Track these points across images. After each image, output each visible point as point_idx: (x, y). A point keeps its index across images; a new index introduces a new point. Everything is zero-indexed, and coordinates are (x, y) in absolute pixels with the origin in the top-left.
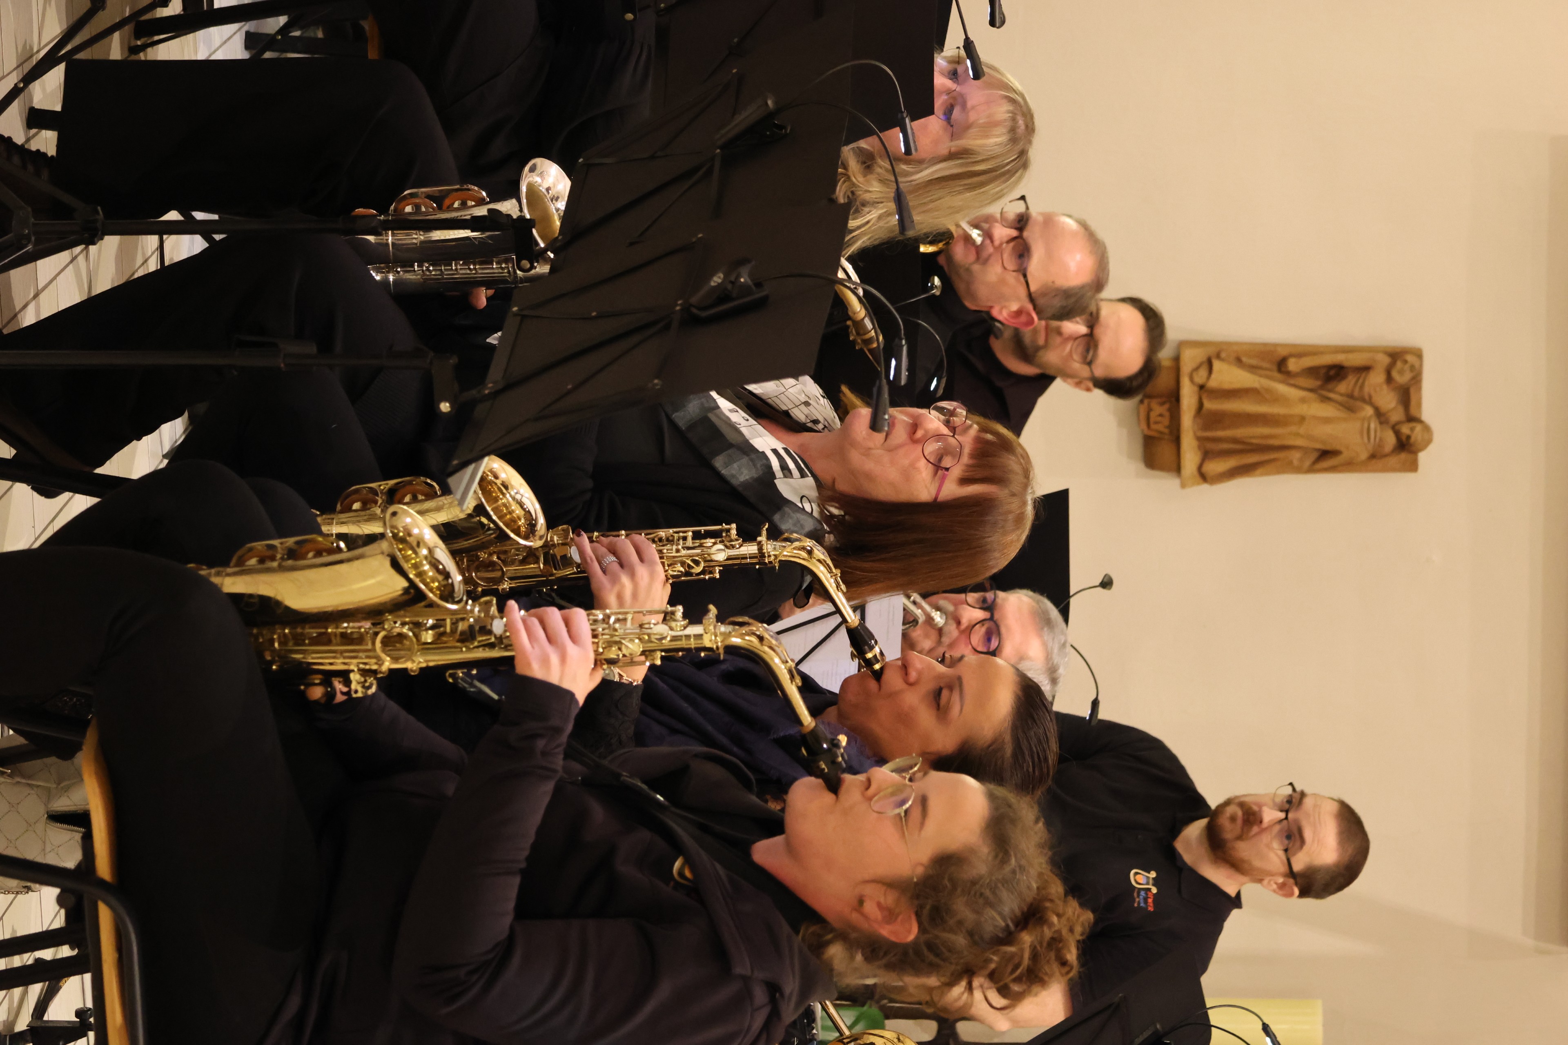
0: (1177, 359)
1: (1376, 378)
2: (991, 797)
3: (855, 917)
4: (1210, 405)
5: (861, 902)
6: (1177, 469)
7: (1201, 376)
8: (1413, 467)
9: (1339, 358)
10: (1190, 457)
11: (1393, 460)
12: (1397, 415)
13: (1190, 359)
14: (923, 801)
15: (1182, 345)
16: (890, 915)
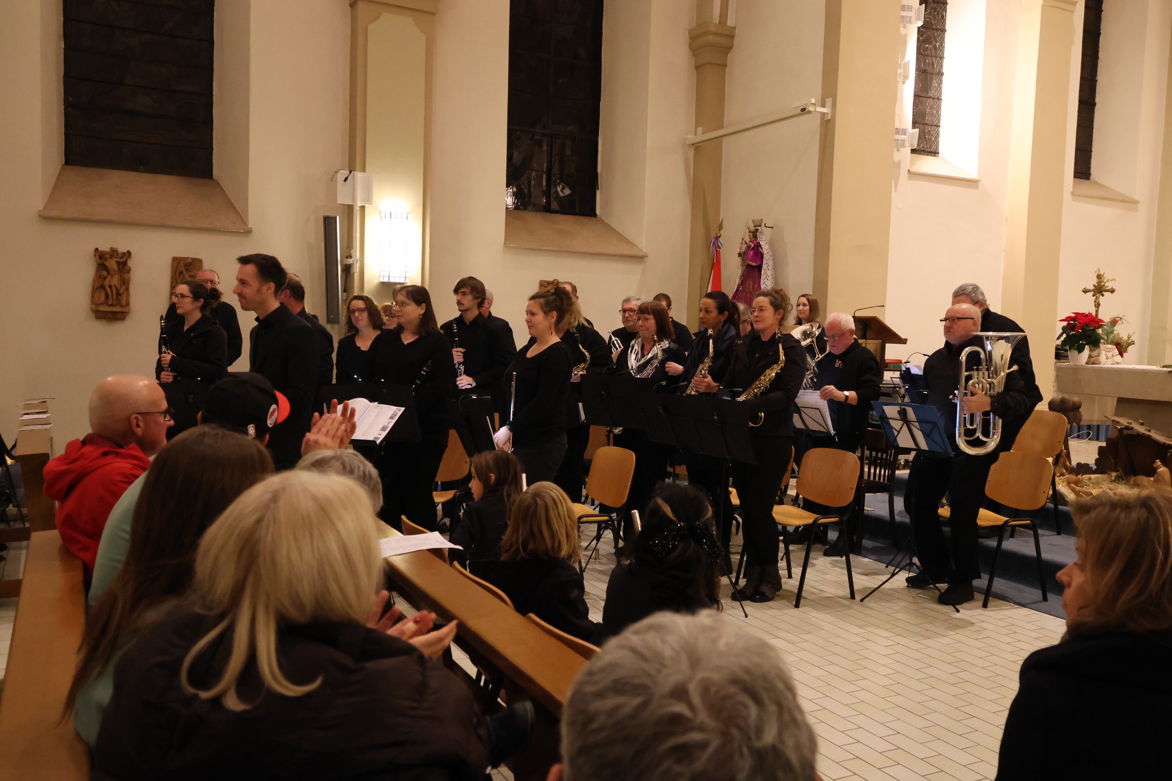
1: (546, 289)
12: (552, 285)
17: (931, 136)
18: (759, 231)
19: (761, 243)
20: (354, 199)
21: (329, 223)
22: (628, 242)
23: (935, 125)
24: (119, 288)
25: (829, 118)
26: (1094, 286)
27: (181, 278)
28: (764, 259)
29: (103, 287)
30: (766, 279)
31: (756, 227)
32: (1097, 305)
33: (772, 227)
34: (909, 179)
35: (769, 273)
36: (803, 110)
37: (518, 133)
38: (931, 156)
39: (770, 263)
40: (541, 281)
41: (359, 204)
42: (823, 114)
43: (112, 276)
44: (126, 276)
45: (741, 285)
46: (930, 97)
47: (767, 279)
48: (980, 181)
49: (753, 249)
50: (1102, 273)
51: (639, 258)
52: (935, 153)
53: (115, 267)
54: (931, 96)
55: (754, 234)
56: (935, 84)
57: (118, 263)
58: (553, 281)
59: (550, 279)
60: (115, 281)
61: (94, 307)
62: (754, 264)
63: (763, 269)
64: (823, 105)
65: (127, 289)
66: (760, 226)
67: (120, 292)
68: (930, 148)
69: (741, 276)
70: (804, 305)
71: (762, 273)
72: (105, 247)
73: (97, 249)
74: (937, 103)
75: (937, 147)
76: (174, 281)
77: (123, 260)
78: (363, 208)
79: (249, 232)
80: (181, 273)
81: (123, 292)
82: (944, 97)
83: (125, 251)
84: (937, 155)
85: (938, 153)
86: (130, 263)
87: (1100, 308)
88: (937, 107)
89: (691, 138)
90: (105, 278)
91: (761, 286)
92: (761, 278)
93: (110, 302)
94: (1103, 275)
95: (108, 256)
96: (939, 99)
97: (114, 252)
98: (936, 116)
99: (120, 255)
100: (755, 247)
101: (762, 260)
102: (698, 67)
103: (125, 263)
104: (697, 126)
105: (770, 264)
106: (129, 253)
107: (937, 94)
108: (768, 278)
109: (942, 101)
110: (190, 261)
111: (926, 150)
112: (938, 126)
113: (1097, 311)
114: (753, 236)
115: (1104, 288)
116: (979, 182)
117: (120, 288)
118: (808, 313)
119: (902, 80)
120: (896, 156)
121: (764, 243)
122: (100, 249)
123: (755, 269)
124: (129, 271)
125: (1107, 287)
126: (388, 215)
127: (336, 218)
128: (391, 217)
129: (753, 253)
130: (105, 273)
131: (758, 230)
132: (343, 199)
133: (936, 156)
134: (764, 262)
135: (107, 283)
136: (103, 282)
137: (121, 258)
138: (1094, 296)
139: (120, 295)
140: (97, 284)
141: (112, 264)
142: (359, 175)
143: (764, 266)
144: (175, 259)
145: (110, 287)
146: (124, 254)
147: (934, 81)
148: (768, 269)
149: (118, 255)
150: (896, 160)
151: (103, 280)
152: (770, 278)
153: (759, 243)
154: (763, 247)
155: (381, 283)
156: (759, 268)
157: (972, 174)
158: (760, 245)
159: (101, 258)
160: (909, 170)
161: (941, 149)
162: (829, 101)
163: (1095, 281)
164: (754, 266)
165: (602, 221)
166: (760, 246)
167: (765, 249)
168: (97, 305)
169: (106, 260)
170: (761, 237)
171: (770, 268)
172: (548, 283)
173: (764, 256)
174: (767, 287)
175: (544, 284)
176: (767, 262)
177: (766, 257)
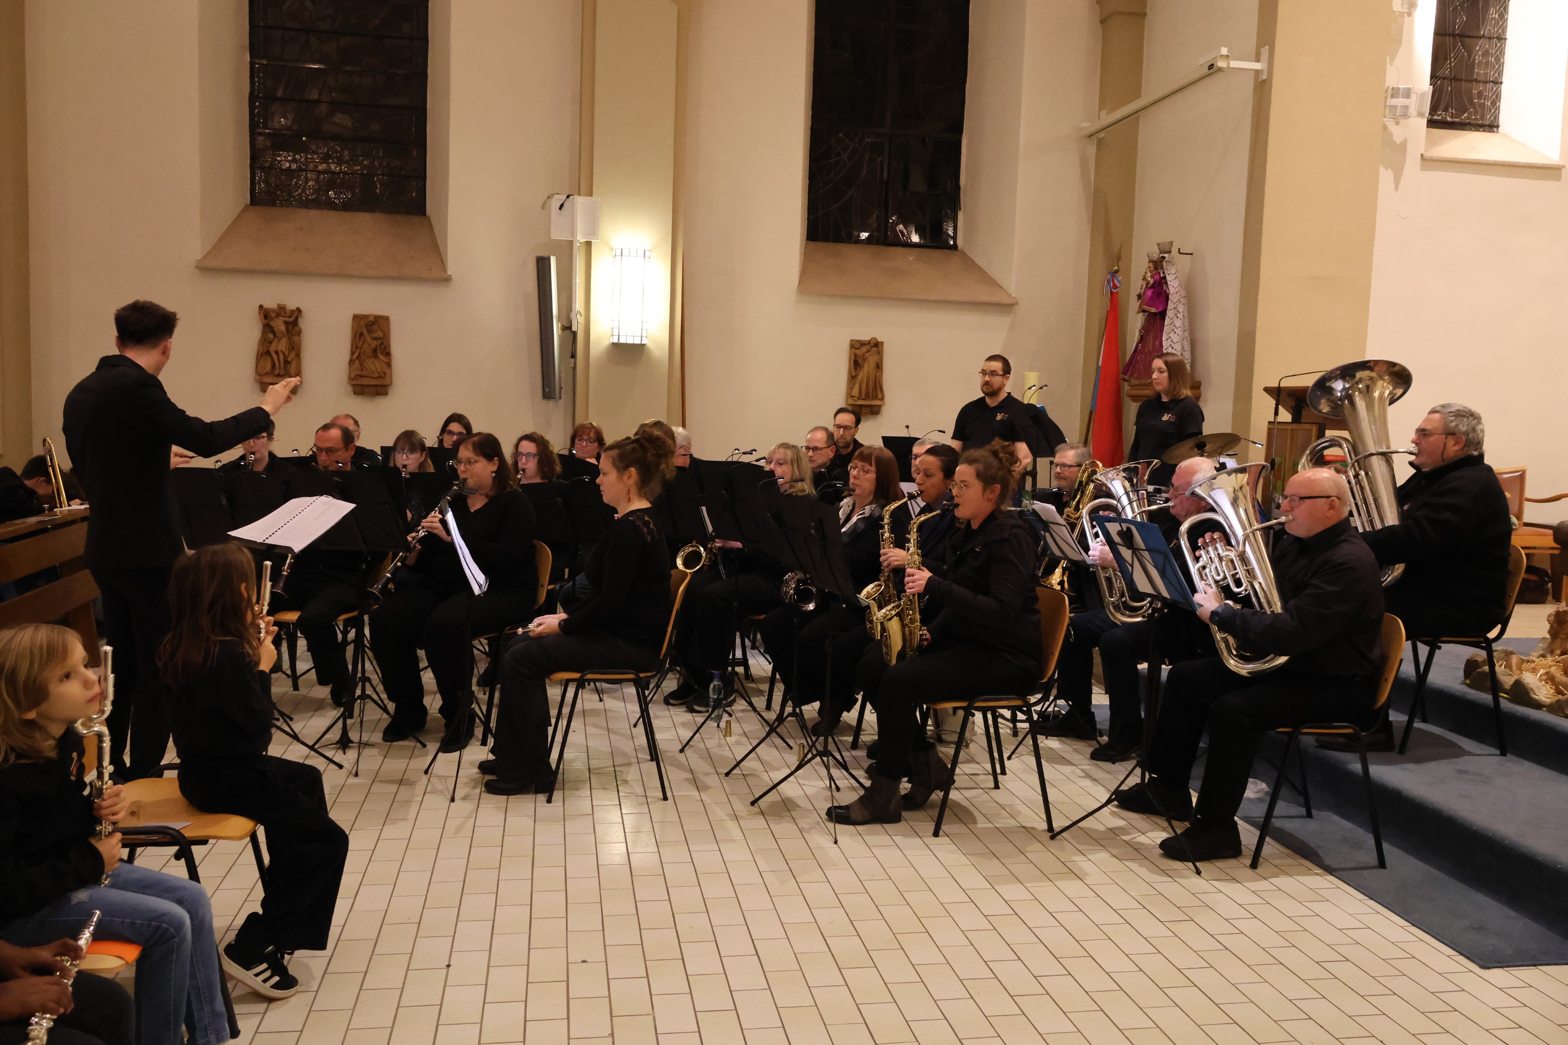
0: (850, 405)
1: (858, 352)
2: (961, 463)
3: (993, 501)
4: (863, 397)
5: (989, 499)
6: (880, 406)
7: (856, 399)
8: (882, 343)
9: (852, 362)
10: (877, 402)
11: (880, 348)
12: (868, 347)
13: (851, 402)
14: (962, 481)
15: (847, 404)
16: (993, 492)
17: (1484, 100)
18: (1166, 259)
19: (1168, 278)
20: (573, 232)
21: (542, 264)
22: (992, 283)
23: (1492, 82)
24: (287, 354)
25: (1264, 77)
27: (361, 341)
28: (1169, 302)
29: (268, 353)
30: (1172, 333)
31: (1164, 253)
33: (1192, 254)
34: (1423, 168)
35: (1178, 323)
36: (1211, 66)
38: (1484, 131)
39: (1181, 308)
40: (852, 340)
41: (581, 238)
42: (1257, 72)
43: (279, 339)
44: (296, 339)
45: (1140, 342)
46: (1483, 36)
47: (1175, 333)
48: (1564, 167)
49: (1152, 287)
51: (1006, 307)
52: (1492, 127)
53: (283, 328)
54: (1486, 34)
55: (1157, 265)
56: (1493, 13)
57: (286, 323)
58: (870, 341)
59: (866, 337)
60: (282, 345)
61: (258, 378)
62: (1153, 310)
63: (1167, 317)
64: (1258, 60)
65: (298, 355)
66: (1169, 252)
67: (289, 360)
68: (1482, 118)
69: (1141, 329)
71: (1166, 323)
72: (271, 304)
73: (261, 307)
74: (1496, 45)
75: (1496, 118)
76: (354, 346)
77: (291, 320)
78: (589, 244)
79: (448, 280)
80: (362, 334)
81: (292, 360)
82: (1509, 34)
83: (295, 308)
84: (1495, 129)
85: (1498, 127)
86: (303, 324)
88: (1496, 52)
89: (1089, 126)
90: (271, 343)
91: (1164, 343)
92: (1164, 331)
93: (276, 372)
95: (273, 315)
96: (1501, 39)
97: (281, 310)
98: (1494, 67)
99: (288, 314)
100: (1156, 285)
101: (1167, 304)
102: (1102, 22)
103: (295, 323)
104: (1100, 109)
105: (1181, 310)
106: (299, 310)
107: (1498, 31)
108: (1175, 330)
109: (1507, 41)
110: (372, 319)
111: (1473, 122)
112: (1498, 83)
114: (1156, 267)
116: (1563, 169)
117: (289, 354)
119: (1406, 10)
120: (1398, 133)
122: (265, 306)
123: (1158, 317)
124: (299, 333)
126: (619, 253)
127: (549, 259)
128: (622, 255)
129: (1153, 293)
130: (271, 336)
131: (1164, 258)
132: (558, 234)
133: (1494, 132)
134: (1171, 305)
135: (272, 349)
136: (269, 347)
137: (290, 317)
139: (289, 363)
140: (261, 350)
141: (279, 325)
142: (580, 202)
143: (1170, 313)
144: (355, 317)
145: (277, 352)
146: (292, 311)
147: (1492, 10)
148: (1177, 317)
149: (285, 313)
150: (1398, 139)
151: (269, 345)
152: (1179, 331)
153: (1165, 277)
154: (1169, 283)
155: (613, 344)
156: (1162, 315)
157: (1551, 155)
158: (1166, 281)
159: (266, 316)
160: (1422, 155)
161: (1503, 119)
162: (1265, 51)
164: (1154, 313)
165: (963, 253)
166: (1166, 283)
167: (1173, 285)
168: (260, 375)
169: (272, 319)
170: (1169, 268)
171: (1180, 316)
172: (862, 344)
173: (1170, 296)
174: (1173, 345)
175: (856, 345)
176: (1175, 306)
177: (1173, 299)
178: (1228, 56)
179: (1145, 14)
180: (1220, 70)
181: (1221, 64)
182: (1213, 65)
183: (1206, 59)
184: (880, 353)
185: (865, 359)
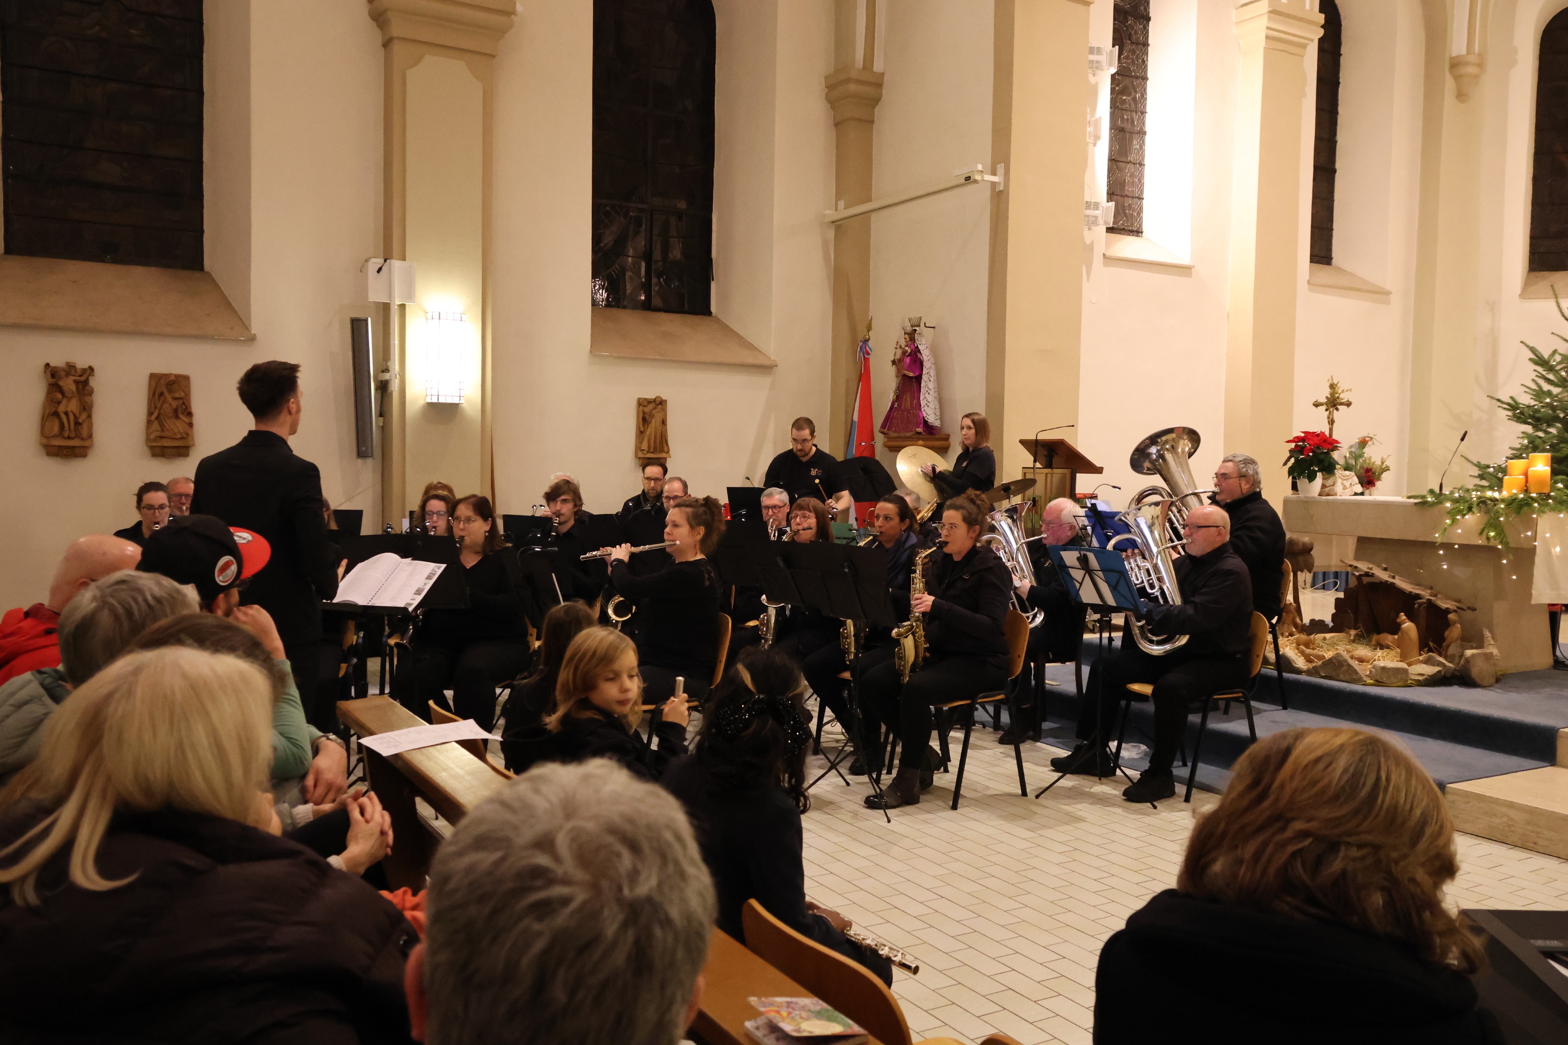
0: (640, 458)
1: (645, 409)
2: (948, 509)
3: (974, 539)
4: (652, 450)
6: (666, 459)
7: (645, 452)
8: (665, 401)
9: (640, 418)
11: (664, 405)
12: (654, 404)
13: (641, 455)
14: (951, 524)
17: (1133, 211)
18: (917, 332)
19: (920, 347)
20: (390, 294)
21: (357, 326)
22: (751, 347)
23: (1137, 197)
24: (77, 415)
25: (1002, 188)
26: (1327, 398)
27: (161, 401)
28: (924, 368)
29: (56, 414)
30: (927, 393)
31: (914, 326)
32: (1331, 422)
33: (934, 328)
34: (1105, 265)
35: (931, 385)
36: (968, 179)
37: (608, 208)
38: (1133, 235)
39: (932, 373)
40: (639, 399)
41: (398, 302)
42: (994, 184)
43: (69, 399)
44: (87, 399)
45: (896, 401)
46: (1130, 162)
47: (929, 393)
48: (1194, 267)
49: (910, 355)
50: (1335, 382)
51: (766, 368)
52: (1138, 232)
53: (73, 387)
54: (1132, 160)
55: (911, 336)
56: (1135, 144)
57: (77, 382)
58: (655, 400)
59: (651, 396)
60: (73, 406)
61: (45, 441)
62: (911, 374)
63: (922, 380)
64: (994, 173)
65: (90, 416)
66: (919, 326)
67: (80, 421)
68: (1132, 225)
69: (896, 390)
70: (969, 428)
71: (922, 385)
72: (58, 361)
73: (47, 365)
74: (1139, 169)
75: (1141, 225)
76: (153, 406)
77: (83, 379)
78: (403, 307)
79: (252, 339)
80: (161, 394)
81: (84, 421)
82: (1147, 161)
83: (86, 366)
84: (1140, 234)
85: (1142, 233)
86: (93, 382)
87: (1335, 425)
88: (1139, 174)
89: (831, 214)
90: (59, 403)
91: (922, 402)
92: (920, 392)
93: (66, 434)
94: (1336, 385)
95: (63, 374)
96: (1141, 165)
97: (70, 368)
98: (1138, 186)
99: (79, 372)
100: (913, 353)
101: (922, 370)
102: (837, 125)
103: (86, 382)
104: (838, 197)
105: (932, 375)
106: (91, 369)
107: (1139, 158)
108: (929, 391)
109: (1146, 167)
110: (172, 378)
111: (1126, 228)
112: (1141, 198)
113: (1331, 430)
114: (910, 338)
115: (1338, 401)
116: (1193, 269)
117: (80, 414)
118: (973, 438)
119: (1092, 141)
120: (1088, 237)
121: (924, 347)
122: (52, 365)
123: (914, 380)
124: (91, 392)
125: (1342, 399)
126: (436, 316)
127: (366, 321)
128: (439, 319)
129: (910, 360)
130: (59, 396)
131: (915, 330)
132: (376, 296)
133: (1139, 236)
134: (925, 371)
135: (61, 409)
136: (57, 408)
137: (80, 376)
138: (1326, 410)
139: (80, 424)
140: (47, 411)
141: (69, 384)
142: (396, 264)
143: (925, 377)
144: (152, 376)
145: (66, 413)
146: (84, 371)
147: (1135, 142)
148: (930, 381)
149: (76, 371)
150: (1088, 242)
151: (56, 405)
152: (932, 392)
153: (917, 347)
154: (922, 352)
155: (429, 403)
156: (918, 379)
157: (1184, 259)
158: (919, 350)
159: (53, 376)
160: (1104, 254)
161: (1145, 228)
162: (1001, 168)
163: (1327, 392)
164: (911, 377)
165: (718, 320)
167: (926, 355)
168: (48, 438)
169: (60, 378)
170: (920, 340)
171: (932, 379)
172: (649, 402)
173: (924, 363)
174: (928, 404)
175: (642, 403)
176: (928, 371)
177: (927, 365)
178: (982, 171)
179: (872, 122)
180: (976, 181)
181: (978, 177)
182: (970, 177)
183: (965, 171)
184: (664, 410)
185: (652, 416)
